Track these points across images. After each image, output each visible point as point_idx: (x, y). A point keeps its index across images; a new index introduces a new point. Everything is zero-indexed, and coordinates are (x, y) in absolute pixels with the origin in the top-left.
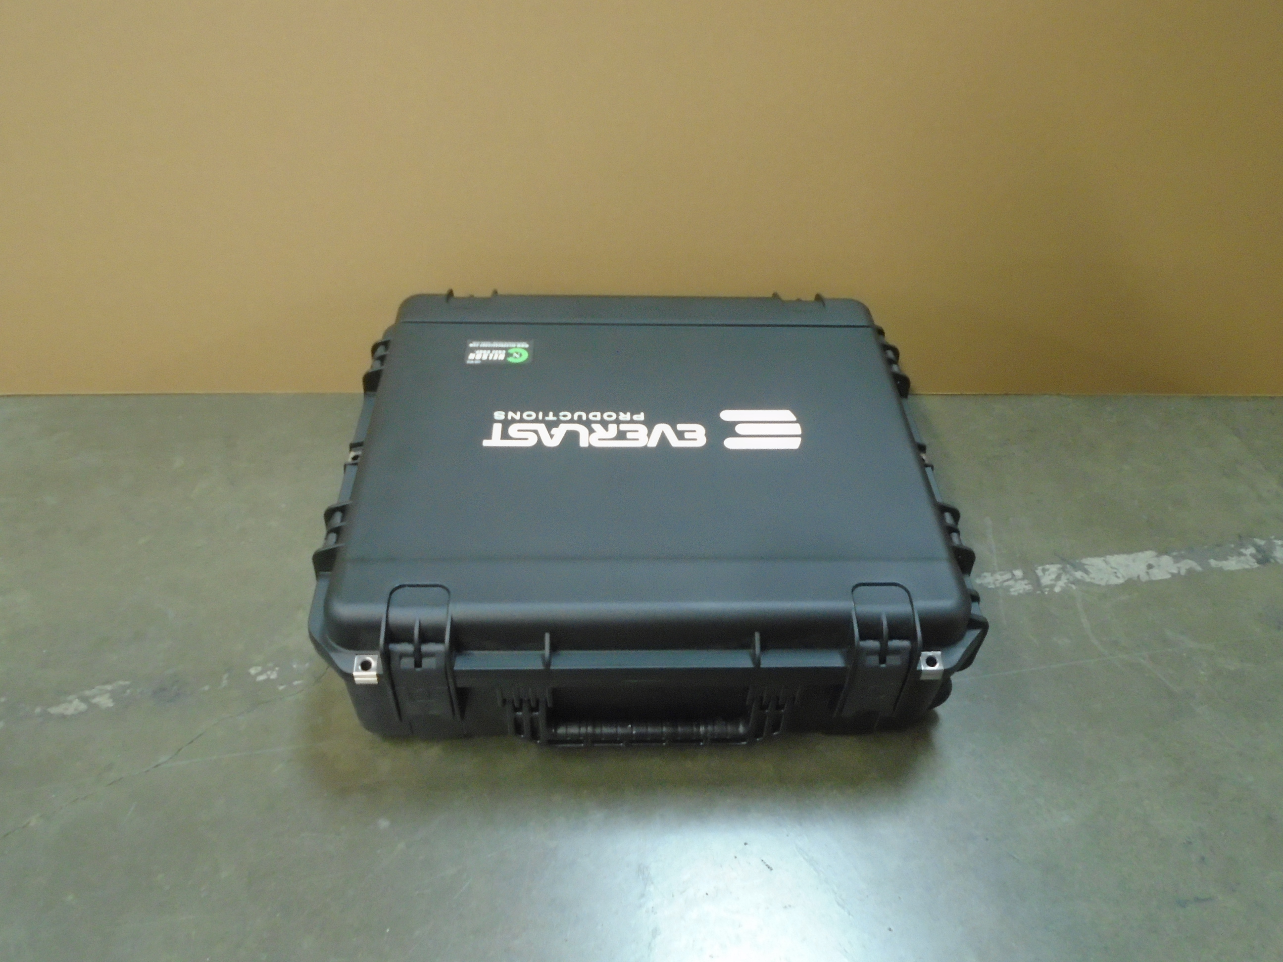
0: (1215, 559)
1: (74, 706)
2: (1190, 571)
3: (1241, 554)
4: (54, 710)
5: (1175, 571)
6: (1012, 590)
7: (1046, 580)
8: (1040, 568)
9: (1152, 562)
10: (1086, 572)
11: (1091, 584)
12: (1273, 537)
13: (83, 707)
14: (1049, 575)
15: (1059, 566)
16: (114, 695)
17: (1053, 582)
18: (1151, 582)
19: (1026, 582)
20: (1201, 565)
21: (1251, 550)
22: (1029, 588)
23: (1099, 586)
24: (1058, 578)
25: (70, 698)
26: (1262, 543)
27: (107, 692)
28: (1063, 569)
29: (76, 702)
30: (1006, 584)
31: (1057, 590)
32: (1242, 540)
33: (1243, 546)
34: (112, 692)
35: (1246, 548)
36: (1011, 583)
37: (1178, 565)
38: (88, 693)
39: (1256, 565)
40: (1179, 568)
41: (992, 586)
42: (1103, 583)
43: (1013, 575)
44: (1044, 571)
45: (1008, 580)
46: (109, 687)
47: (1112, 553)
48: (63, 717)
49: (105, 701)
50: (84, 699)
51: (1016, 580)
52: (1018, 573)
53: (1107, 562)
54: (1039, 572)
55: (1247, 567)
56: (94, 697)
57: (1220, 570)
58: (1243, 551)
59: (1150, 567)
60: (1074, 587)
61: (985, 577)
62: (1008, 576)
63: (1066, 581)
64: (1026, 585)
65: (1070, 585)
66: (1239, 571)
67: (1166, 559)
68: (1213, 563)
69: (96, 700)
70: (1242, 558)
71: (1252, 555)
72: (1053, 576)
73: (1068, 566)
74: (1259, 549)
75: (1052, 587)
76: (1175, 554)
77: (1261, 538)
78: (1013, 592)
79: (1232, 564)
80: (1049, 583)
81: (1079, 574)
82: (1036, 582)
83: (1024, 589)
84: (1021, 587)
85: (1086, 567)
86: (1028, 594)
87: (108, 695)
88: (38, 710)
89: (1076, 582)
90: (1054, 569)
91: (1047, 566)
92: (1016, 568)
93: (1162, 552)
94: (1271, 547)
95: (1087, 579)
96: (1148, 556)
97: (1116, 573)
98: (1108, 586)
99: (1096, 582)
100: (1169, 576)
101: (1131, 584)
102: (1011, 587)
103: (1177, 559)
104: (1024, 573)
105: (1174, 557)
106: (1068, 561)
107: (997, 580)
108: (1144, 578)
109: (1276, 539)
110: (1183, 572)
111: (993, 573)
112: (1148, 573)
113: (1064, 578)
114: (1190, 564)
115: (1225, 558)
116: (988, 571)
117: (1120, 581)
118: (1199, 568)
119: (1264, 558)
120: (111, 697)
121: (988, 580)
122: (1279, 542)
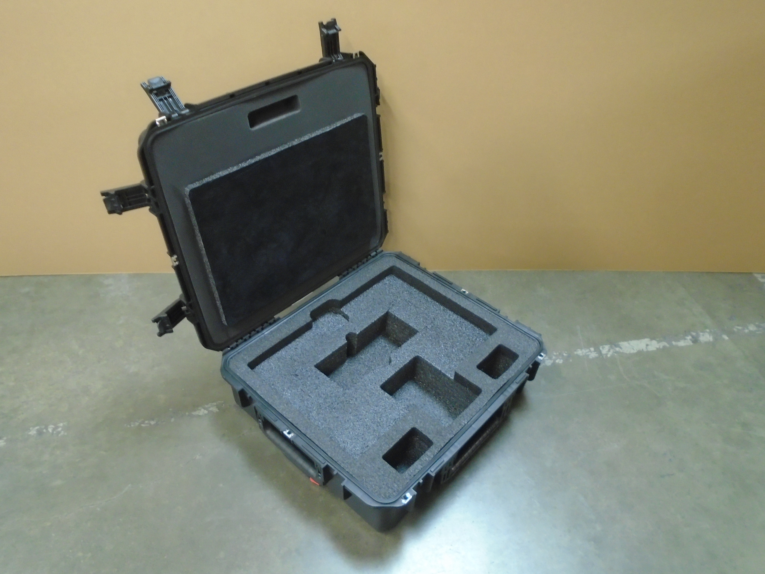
0: (675, 341)
2: (664, 347)
3: (685, 339)
4: (194, 413)
5: (658, 347)
7: (604, 352)
8: (601, 347)
9: (649, 343)
10: (621, 348)
11: (623, 353)
12: (699, 331)
14: (605, 350)
15: (609, 346)
16: (217, 406)
17: (607, 353)
18: (648, 352)
19: (596, 353)
21: (689, 337)
22: (597, 355)
23: (626, 354)
24: (609, 351)
26: (694, 334)
27: (215, 405)
28: (611, 347)
29: (202, 410)
30: (588, 354)
31: (609, 356)
32: (687, 333)
33: (687, 335)
35: (688, 336)
36: (589, 353)
37: (659, 344)
39: (692, 344)
41: (581, 355)
42: (628, 352)
43: (590, 350)
44: (603, 348)
45: (587, 352)
47: (631, 340)
49: (214, 409)
51: (592, 352)
52: (592, 349)
53: (629, 344)
54: (601, 349)
55: (688, 344)
56: (210, 408)
57: (677, 347)
58: (687, 338)
59: (647, 345)
60: (616, 354)
61: (578, 351)
62: (588, 350)
65: (614, 354)
66: (684, 347)
67: (654, 342)
68: (674, 343)
70: (686, 341)
71: (690, 340)
72: (607, 350)
73: (613, 346)
74: (693, 337)
75: (606, 354)
76: (658, 339)
77: (694, 332)
78: (591, 357)
79: (682, 343)
81: (617, 349)
82: (600, 353)
83: (595, 356)
84: (593, 355)
85: (621, 346)
86: (596, 358)
88: (187, 414)
89: (616, 352)
90: (607, 347)
91: (604, 346)
92: (591, 347)
93: (652, 339)
94: (698, 335)
95: (621, 351)
96: (646, 341)
97: (633, 348)
98: (630, 354)
99: (625, 352)
100: (655, 349)
101: (640, 353)
103: (659, 342)
104: (595, 349)
105: (657, 341)
106: (613, 344)
107: (583, 352)
108: (645, 350)
110: (661, 347)
111: (581, 349)
112: (647, 348)
113: (612, 351)
114: (665, 344)
115: (679, 341)
116: (579, 349)
117: (635, 351)
118: (667, 345)
119: (695, 340)
120: (217, 408)
121: (579, 352)
122: (702, 334)
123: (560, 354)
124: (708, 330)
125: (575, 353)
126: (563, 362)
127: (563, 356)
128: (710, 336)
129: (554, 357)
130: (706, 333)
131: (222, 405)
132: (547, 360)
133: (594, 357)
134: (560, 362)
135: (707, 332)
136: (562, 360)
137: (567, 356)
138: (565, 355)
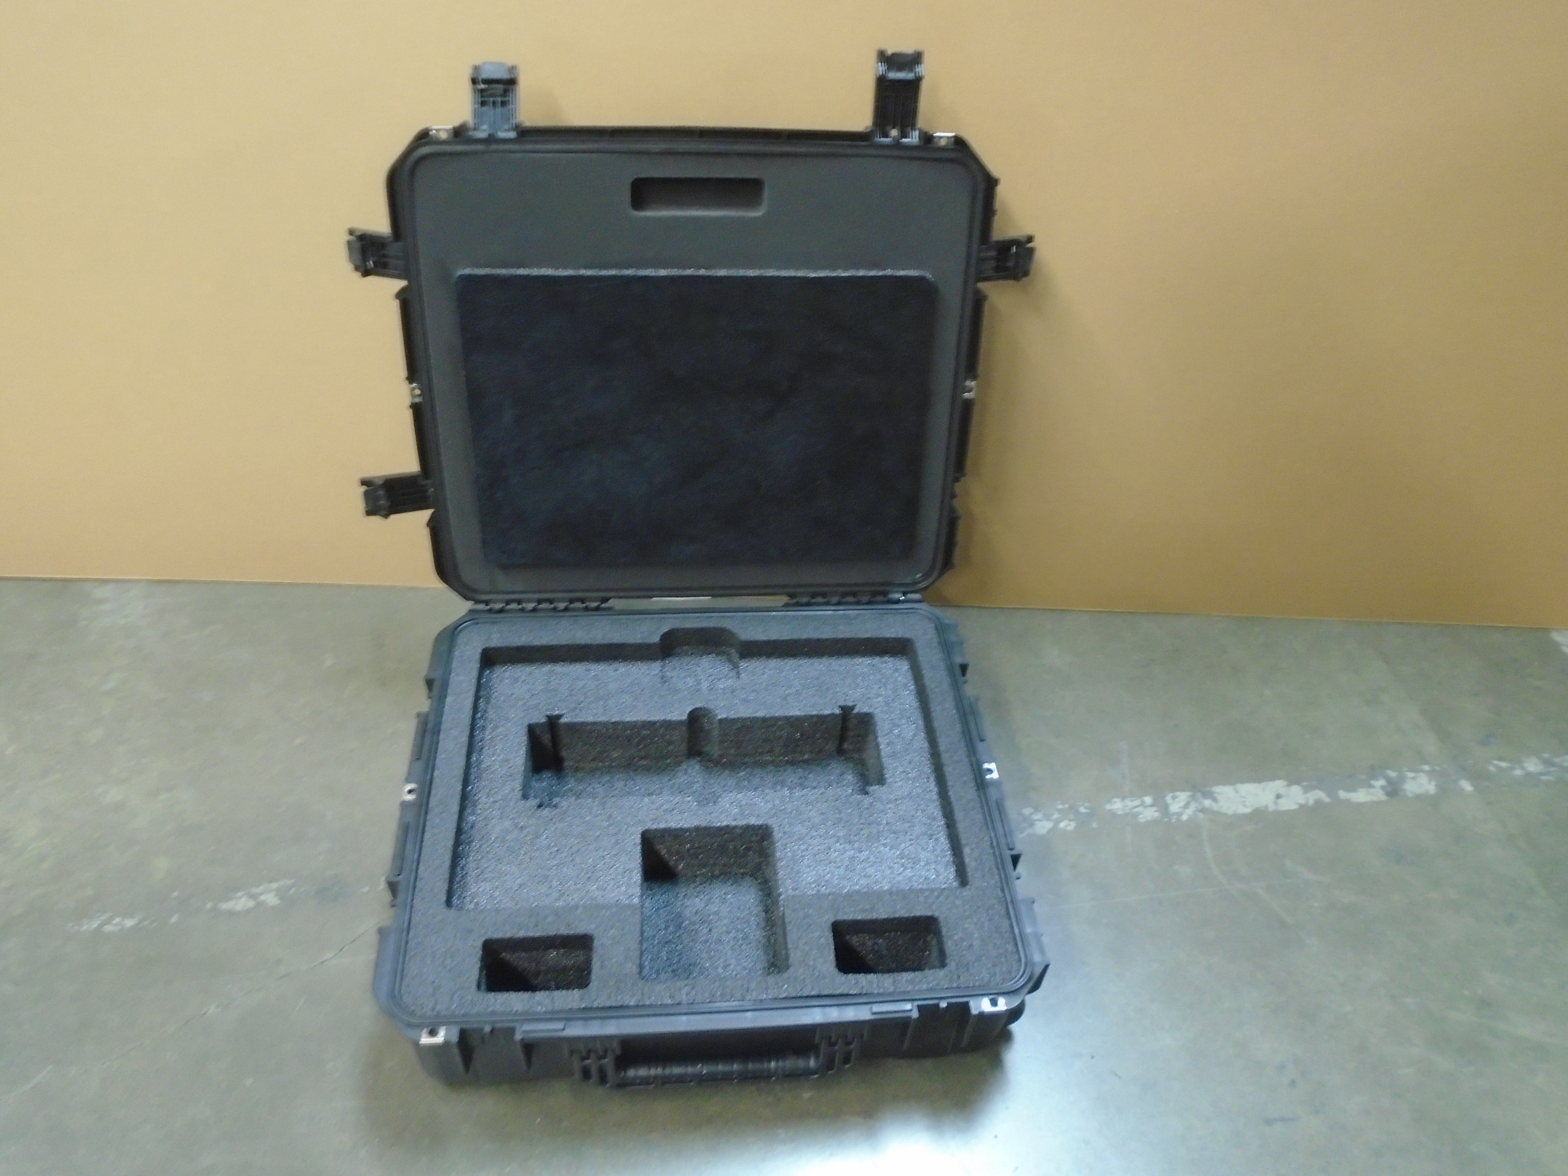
0: (1346, 791)
1: (241, 903)
2: (1318, 803)
3: (1371, 786)
4: (225, 906)
5: (1302, 801)
6: (1140, 816)
7: (1175, 807)
8: (1171, 795)
9: (1282, 791)
10: (1215, 800)
11: (1217, 813)
12: (1405, 769)
13: (251, 904)
14: (1179, 803)
15: (1189, 793)
16: (279, 893)
17: (1181, 810)
18: (1278, 813)
19: (1155, 808)
20: (1329, 795)
21: (1382, 782)
22: (1156, 815)
23: (1225, 815)
24: (1186, 806)
25: (239, 894)
26: (1393, 774)
27: (273, 890)
28: (1193, 797)
29: (244, 899)
30: (1136, 810)
31: (1185, 817)
32: (1374, 772)
33: (1375, 778)
34: (277, 890)
35: (1377, 780)
36: (1140, 809)
37: (1308, 795)
38: (255, 890)
39: (1384, 798)
40: (1308, 798)
41: (1120, 812)
42: (1230, 812)
43: (1143, 802)
44: (1174, 798)
45: (1136, 807)
46: (275, 885)
47: (1242, 782)
48: (232, 914)
49: (271, 899)
50: (252, 897)
51: (1146, 807)
52: (1148, 800)
53: (1237, 791)
54: (1169, 799)
55: (1375, 799)
56: (261, 894)
57: (1348, 802)
58: (1374, 783)
59: (1278, 796)
60: (1201, 815)
61: (1115, 802)
62: (1137, 802)
63: (1194, 809)
64: (1156, 811)
65: (1198, 813)
66: (1365, 803)
67: (1296, 790)
68: (1342, 794)
69: (262, 898)
70: (1372, 790)
71: (1383, 788)
72: (1182, 804)
73: (1199, 794)
74: (1390, 781)
75: (1179, 814)
76: (1305, 784)
77: (1394, 770)
78: (1140, 820)
79: (1360, 796)
80: (1177, 810)
81: (1207, 803)
82: (1165, 809)
83: (1152, 817)
84: (1149, 814)
85: (1216, 795)
86: (1155, 822)
87: (274, 893)
88: (209, 905)
89: (1203, 810)
90: (1183, 796)
91: (1178, 794)
92: (1146, 794)
93: (1292, 782)
94: (1402, 779)
95: (1215, 807)
96: (1278, 785)
97: (1244, 802)
98: (1234, 815)
99: (1224, 810)
100: (1294, 807)
101: (1258, 815)
102: (1138, 814)
103: (1307, 790)
104: (1154, 799)
105: (1304, 787)
106: (1200, 789)
107: (1126, 806)
108: (1271, 808)
109: (1407, 771)
110: (1311, 802)
111: (1123, 798)
112: (1276, 804)
113: (1193, 807)
114: (1319, 794)
115: (1354, 790)
116: (1119, 797)
117: (1248, 810)
118: (1327, 800)
119: (1393, 790)
120: (276, 895)
121: (1117, 806)
122: (1411, 775)
123: (1071, 807)
124: (1426, 768)
125: (1108, 807)
126: (1076, 827)
127: (1077, 812)
128: (1430, 780)
129: (1056, 816)
130: (1422, 774)
131: (289, 890)
132: (1039, 820)
133: (1149, 818)
134: (1069, 828)
135: (1423, 771)
136: (1073, 825)
137: (1087, 813)
138: (1082, 810)
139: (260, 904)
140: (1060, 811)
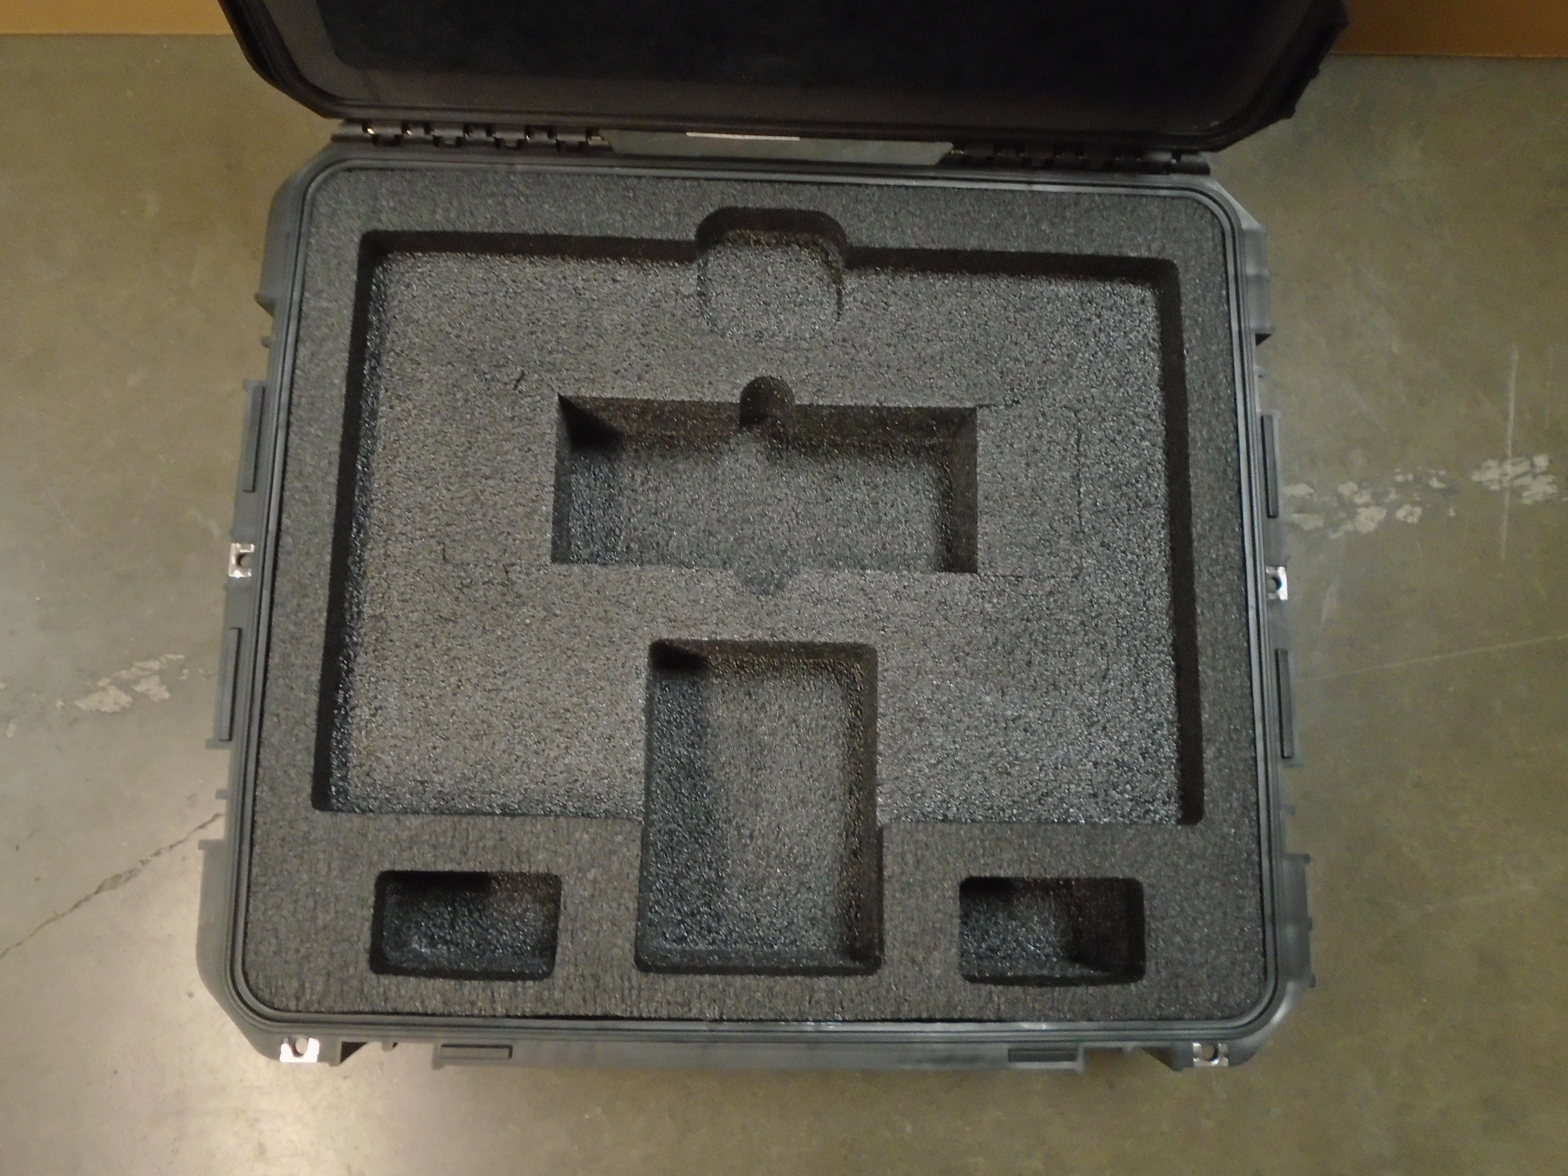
1: (111, 698)
4: (83, 704)
6: (1528, 493)
13: (124, 696)
16: (164, 678)
19: (1550, 478)
22: (1554, 487)
25: (103, 684)
27: (155, 673)
29: (113, 691)
30: (1519, 482)
34: (160, 673)
36: (1527, 480)
38: (125, 675)
41: (1495, 487)
43: (1532, 466)
45: (1518, 476)
46: (155, 665)
48: (100, 715)
49: (155, 687)
50: (125, 686)
51: (1536, 475)
52: (1542, 462)
56: (137, 681)
61: (1488, 468)
62: (1523, 468)
64: (1549, 484)
69: (140, 688)
78: (1529, 497)
83: (1545, 493)
84: (1540, 489)
86: (1549, 501)
87: (156, 679)
88: (59, 705)
92: (1537, 453)
102: (1523, 488)
104: (1551, 462)
107: (1505, 475)
111: (1499, 462)
116: (1493, 458)
120: (163, 682)
121: (1491, 474)
123: (1417, 479)
125: (1476, 477)
126: (1423, 516)
127: (1425, 489)
129: (1393, 496)
131: (181, 673)
132: (1366, 505)
133: (1540, 498)
134: (1412, 518)
136: (1418, 510)
137: (1440, 490)
138: (1435, 484)
139: (140, 699)
140: (1401, 487)
